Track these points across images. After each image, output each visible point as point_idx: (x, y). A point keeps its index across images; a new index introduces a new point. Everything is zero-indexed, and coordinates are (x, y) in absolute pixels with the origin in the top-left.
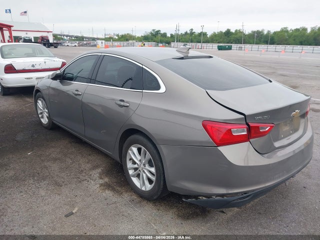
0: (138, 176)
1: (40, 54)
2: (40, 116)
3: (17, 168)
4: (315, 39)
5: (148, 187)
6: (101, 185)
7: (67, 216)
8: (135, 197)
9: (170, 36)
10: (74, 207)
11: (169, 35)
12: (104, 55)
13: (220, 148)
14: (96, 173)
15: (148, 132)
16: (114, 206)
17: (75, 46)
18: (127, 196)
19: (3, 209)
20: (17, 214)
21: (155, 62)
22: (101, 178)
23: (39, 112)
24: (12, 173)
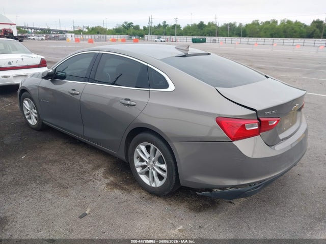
0: (147, 173)
1: (13, 50)
2: (27, 117)
3: (14, 172)
4: (285, 32)
5: (158, 183)
6: (108, 184)
7: (81, 217)
8: (144, 194)
9: (143, 28)
10: (86, 208)
11: (141, 28)
12: (103, 53)
13: (235, 143)
14: (99, 173)
15: (160, 131)
16: (125, 203)
17: (42, 39)
18: (136, 194)
19: (12, 215)
20: (28, 219)
21: (160, 60)
22: (106, 178)
23: (26, 112)
24: (10, 178)
